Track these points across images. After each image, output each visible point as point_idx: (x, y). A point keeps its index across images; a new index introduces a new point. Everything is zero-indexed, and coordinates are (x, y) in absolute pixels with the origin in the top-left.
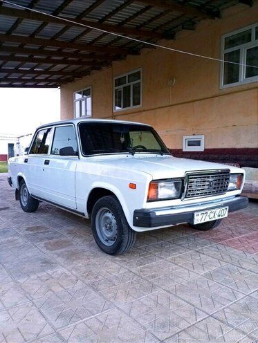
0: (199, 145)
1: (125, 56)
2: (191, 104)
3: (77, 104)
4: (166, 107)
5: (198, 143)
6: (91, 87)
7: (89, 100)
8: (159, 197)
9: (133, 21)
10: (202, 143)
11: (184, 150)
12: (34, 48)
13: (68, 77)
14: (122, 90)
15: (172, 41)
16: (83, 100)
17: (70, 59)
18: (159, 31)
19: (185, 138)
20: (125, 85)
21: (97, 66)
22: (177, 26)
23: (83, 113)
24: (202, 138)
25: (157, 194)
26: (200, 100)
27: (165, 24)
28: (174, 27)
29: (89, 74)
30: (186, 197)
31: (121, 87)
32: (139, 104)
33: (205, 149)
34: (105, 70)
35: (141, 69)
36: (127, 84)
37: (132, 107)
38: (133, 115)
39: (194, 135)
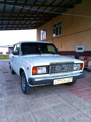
0: (82, 50)
1: (57, 16)
2: (79, 33)
3: (42, 34)
4: (70, 35)
5: (81, 49)
6: (45, 28)
7: (45, 33)
8: (38, 73)
9: (55, 2)
10: (83, 49)
11: (76, 52)
13: (38, 25)
14: (55, 29)
15: (73, 9)
16: (43, 33)
18: (67, 5)
19: (77, 47)
20: (56, 27)
21: (47, 20)
22: (74, 3)
23: (43, 38)
24: (83, 47)
25: (37, 72)
26: (83, 31)
27: (69, 2)
28: (73, 3)
29: (45, 24)
30: (50, 73)
31: (55, 28)
32: (61, 34)
33: (84, 51)
34: (50, 22)
35: (62, 21)
36: (57, 27)
37: (59, 35)
38: (59, 38)
39: (80, 45)
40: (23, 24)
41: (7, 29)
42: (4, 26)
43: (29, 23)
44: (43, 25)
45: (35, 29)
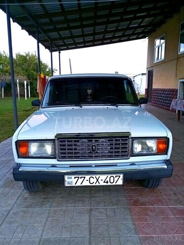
3: (157, 49)
6: (165, 34)
12: (121, 11)
16: (160, 46)
17: (152, 12)
23: (160, 58)
25: (28, 153)
40: (124, 30)
41: (95, 43)
42: (87, 39)
43: (137, 25)
44: (160, 26)
45: (144, 37)
